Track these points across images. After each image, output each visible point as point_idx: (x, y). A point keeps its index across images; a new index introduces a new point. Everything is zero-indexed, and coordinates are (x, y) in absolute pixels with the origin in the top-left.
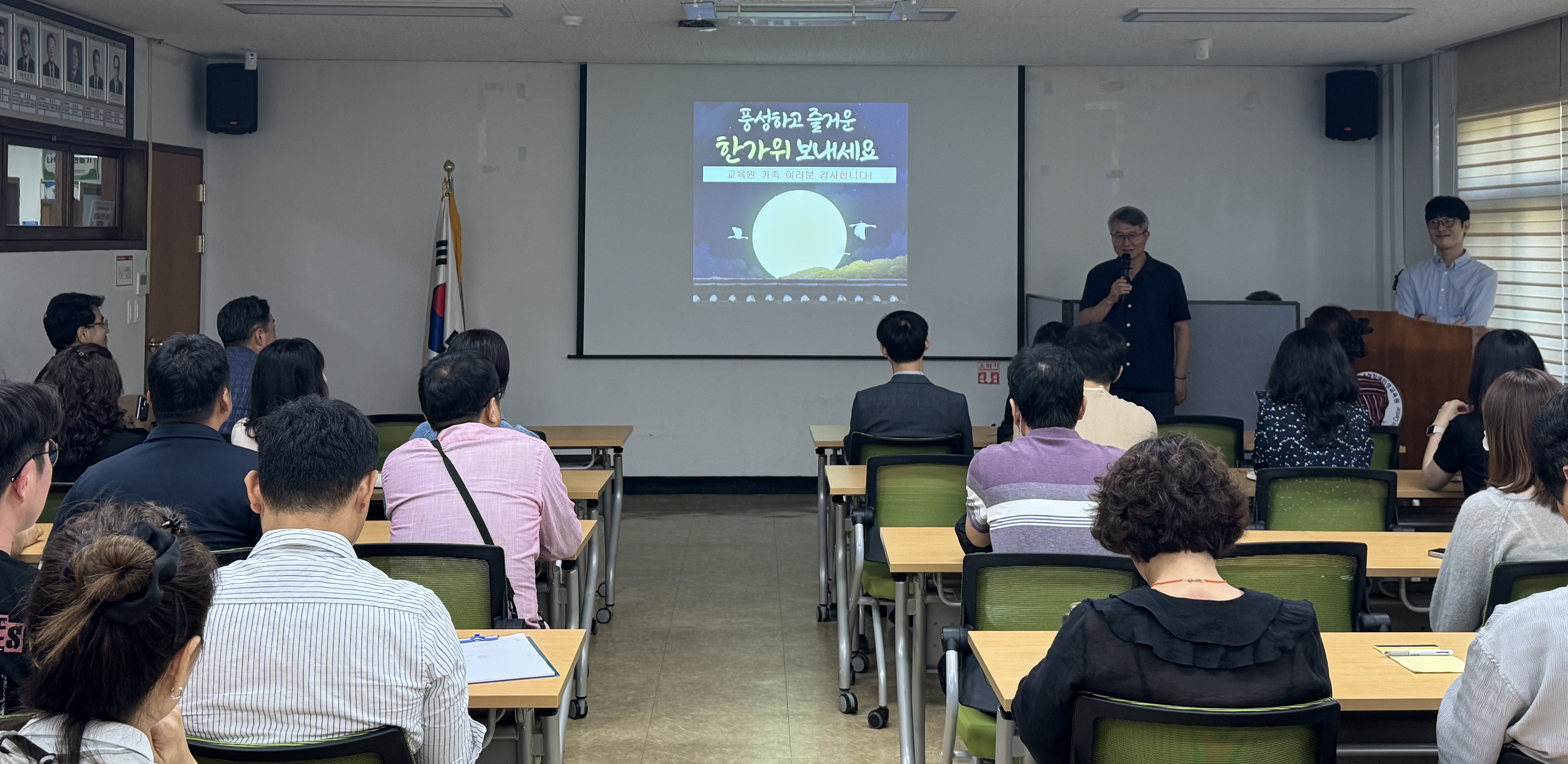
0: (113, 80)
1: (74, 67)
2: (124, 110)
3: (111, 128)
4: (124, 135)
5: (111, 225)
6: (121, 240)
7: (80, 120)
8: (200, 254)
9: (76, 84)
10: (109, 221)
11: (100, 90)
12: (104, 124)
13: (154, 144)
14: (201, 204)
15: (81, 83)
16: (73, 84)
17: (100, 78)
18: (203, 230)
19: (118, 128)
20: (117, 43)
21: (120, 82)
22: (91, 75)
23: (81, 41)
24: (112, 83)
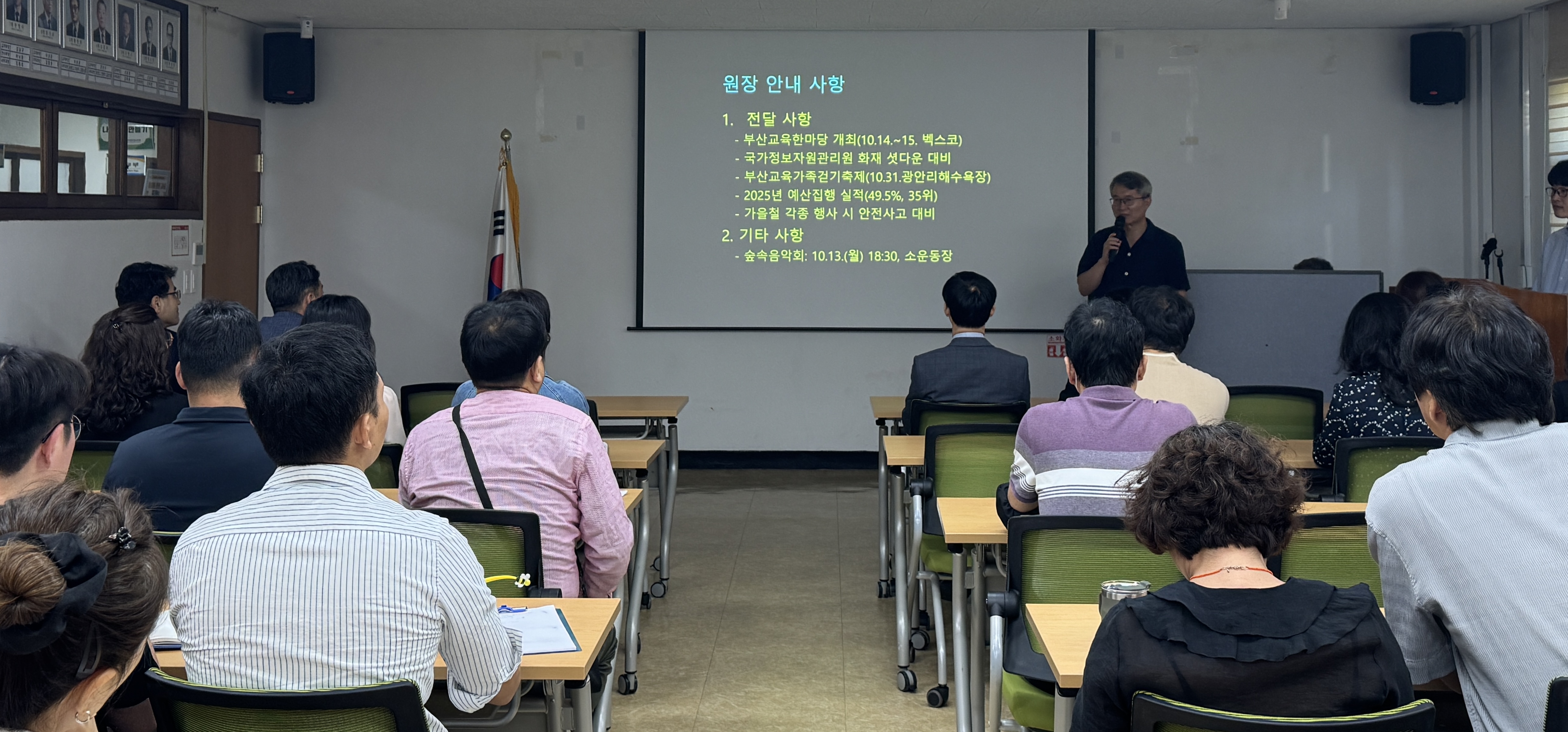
0: (166, 47)
1: (126, 34)
2: (179, 78)
3: (164, 97)
4: (177, 102)
5: (166, 194)
6: (180, 209)
7: (133, 87)
8: (259, 226)
10: (164, 190)
11: (153, 57)
12: (157, 92)
13: (210, 113)
14: (259, 174)
15: (133, 50)
16: (126, 51)
17: (150, 44)
18: (261, 200)
19: (173, 95)
20: (170, 10)
21: (173, 50)
22: (144, 42)
23: (132, 7)
24: (165, 50)
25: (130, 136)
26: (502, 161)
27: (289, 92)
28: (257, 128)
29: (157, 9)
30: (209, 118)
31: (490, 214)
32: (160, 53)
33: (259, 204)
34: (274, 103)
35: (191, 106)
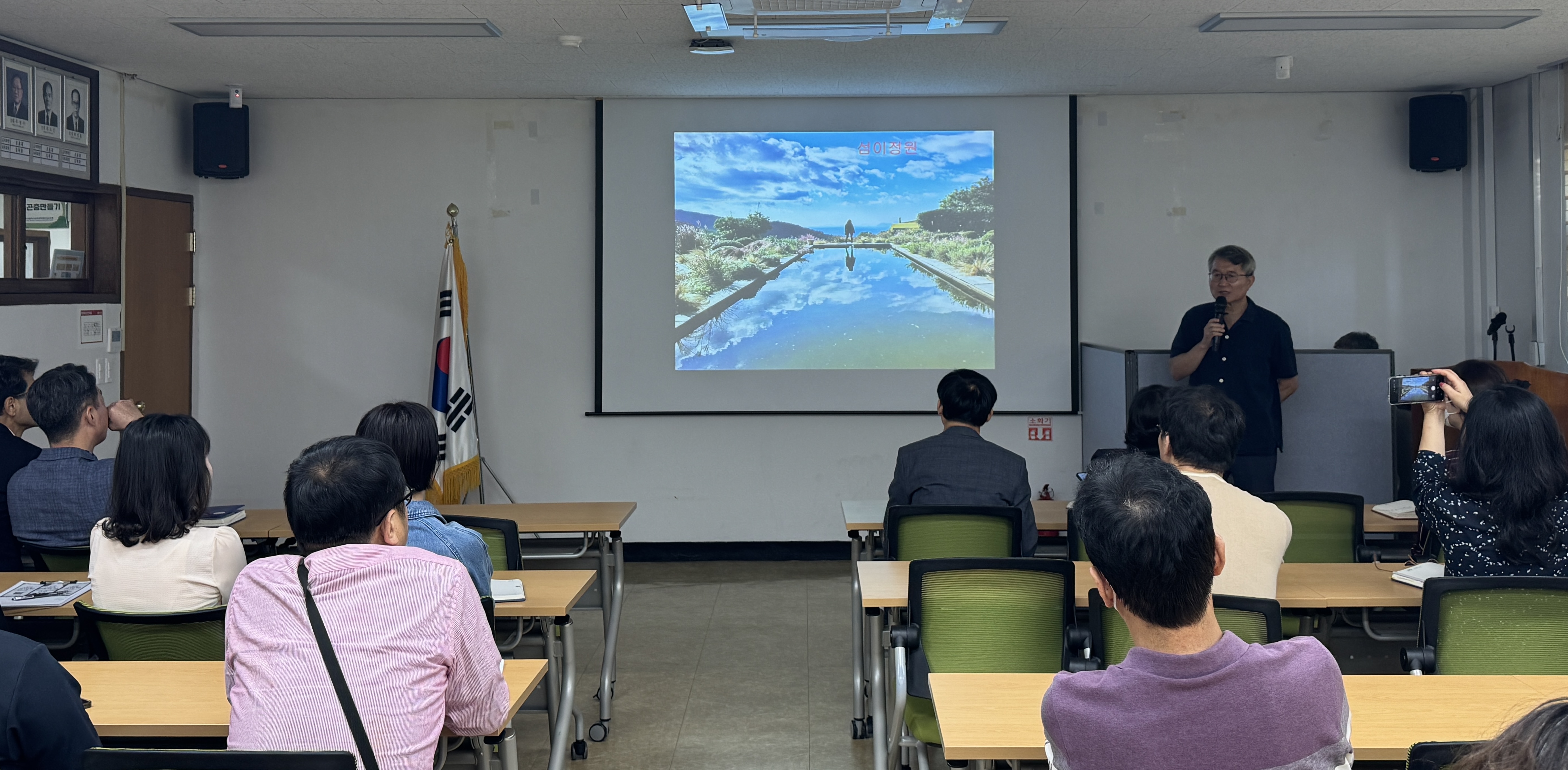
0: (71, 117)
1: (17, 100)
2: (88, 150)
3: (69, 170)
4: (87, 176)
5: (81, 277)
6: (93, 293)
7: (27, 159)
8: (192, 308)
9: (19, 120)
10: (78, 272)
11: (52, 127)
12: (60, 165)
13: (127, 189)
14: (192, 253)
15: (26, 117)
16: (15, 118)
17: (53, 113)
18: (194, 282)
19: (80, 169)
20: (76, 76)
21: (80, 119)
22: (40, 110)
23: (26, 71)
24: (70, 120)
25: (29, 214)
26: (448, 238)
27: (221, 166)
28: (189, 204)
29: (59, 74)
30: (127, 194)
31: (436, 295)
32: (62, 123)
33: (192, 286)
34: (206, 178)
35: (102, 180)
